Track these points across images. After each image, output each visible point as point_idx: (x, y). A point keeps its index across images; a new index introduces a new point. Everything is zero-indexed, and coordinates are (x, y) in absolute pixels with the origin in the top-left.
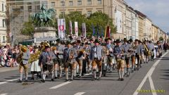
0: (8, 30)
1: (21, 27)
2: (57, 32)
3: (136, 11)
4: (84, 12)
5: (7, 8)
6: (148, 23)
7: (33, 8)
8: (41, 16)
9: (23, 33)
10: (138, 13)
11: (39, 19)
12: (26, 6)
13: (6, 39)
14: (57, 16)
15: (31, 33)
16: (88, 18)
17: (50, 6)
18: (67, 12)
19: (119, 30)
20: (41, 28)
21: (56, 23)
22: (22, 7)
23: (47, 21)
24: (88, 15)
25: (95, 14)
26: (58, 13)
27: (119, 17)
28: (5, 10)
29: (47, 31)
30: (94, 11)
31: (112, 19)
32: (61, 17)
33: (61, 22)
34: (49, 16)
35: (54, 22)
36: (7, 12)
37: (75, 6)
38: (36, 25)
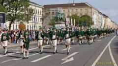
0: (43, 23)
1: (49, 21)
2: (66, 24)
6: (109, 20)
7: (55, 13)
8: (58, 17)
9: (50, 24)
10: (104, 15)
12: (51, 12)
14: (66, 17)
15: (53, 24)
16: (81, 18)
17: (62, 12)
18: (71, 15)
19: (95, 23)
20: (58, 22)
21: (65, 20)
22: (49, 13)
23: (61, 19)
24: (80, 16)
25: (84, 16)
26: (66, 15)
27: (95, 17)
28: (42, 14)
29: (61, 24)
30: (83, 14)
31: (92, 18)
32: (68, 17)
33: (68, 20)
34: (62, 17)
36: (43, 15)
37: (74, 12)
38: (56, 21)
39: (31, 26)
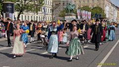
0: (53, 15)
1: (59, 13)
3: (116, 7)
4: (90, 6)
5: (53, 4)
7: (65, 3)
9: (60, 16)
11: (68, 9)
12: (62, 3)
13: (51, 19)
14: (77, 8)
15: (64, 16)
17: (73, 3)
18: (82, 6)
20: (69, 14)
22: (60, 3)
23: (72, 11)
24: (92, 8)
25: (95, 8)
26: (77, 7)
27: (107, 9)
28: (51, 4)
29: (71, 15)
30: (95, 6)
31: (104, 10)
32: (79, 9)
33: (78, 12)
34: (73, 8)
35: (75, 11)
36: (53, 6)
37: (86, 3)
38: (67, 12)
39: (41, 18)
